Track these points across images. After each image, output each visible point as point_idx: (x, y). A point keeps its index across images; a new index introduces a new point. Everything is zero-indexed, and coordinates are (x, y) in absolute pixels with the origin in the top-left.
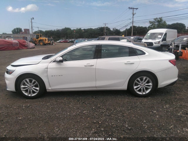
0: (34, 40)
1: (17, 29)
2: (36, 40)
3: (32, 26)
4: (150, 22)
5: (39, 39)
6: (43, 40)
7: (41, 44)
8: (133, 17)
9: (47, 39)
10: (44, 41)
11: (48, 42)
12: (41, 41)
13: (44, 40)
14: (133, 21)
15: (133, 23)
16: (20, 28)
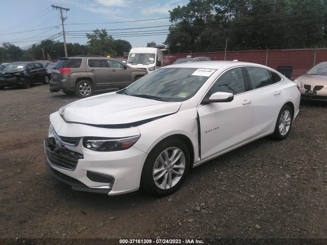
4: (89, 36)
8: (63, 24)
14: (64, 32)
15: (64, 35)
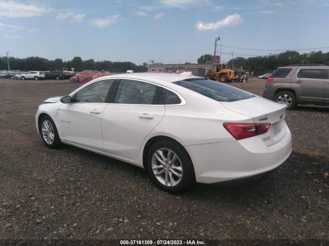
0: (213, 73)
1: (206, 56)
2: (216, 73)
3: (215, 51)
5: (221, 72)
6: (226, 73)
7: (223, 79)
9: (233, 71)
10: (228, 75)
11: (235, 77)
12: (222, 75)
13: (229, 73)
16: (209, 55)
